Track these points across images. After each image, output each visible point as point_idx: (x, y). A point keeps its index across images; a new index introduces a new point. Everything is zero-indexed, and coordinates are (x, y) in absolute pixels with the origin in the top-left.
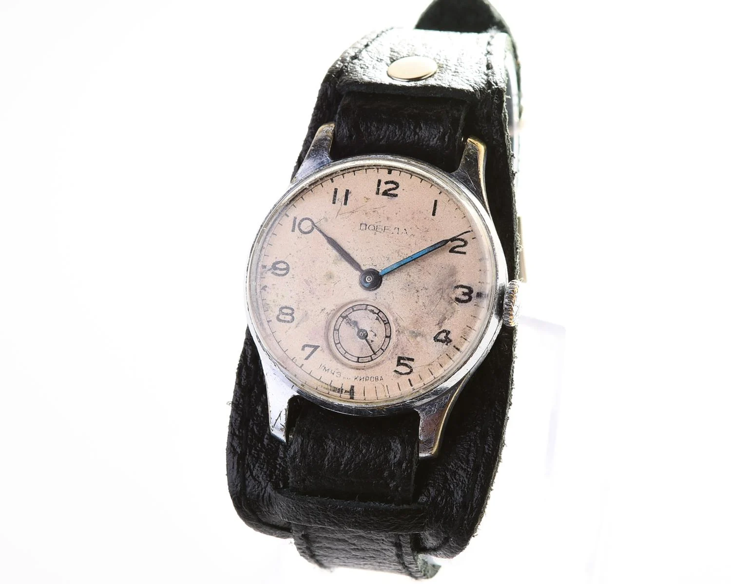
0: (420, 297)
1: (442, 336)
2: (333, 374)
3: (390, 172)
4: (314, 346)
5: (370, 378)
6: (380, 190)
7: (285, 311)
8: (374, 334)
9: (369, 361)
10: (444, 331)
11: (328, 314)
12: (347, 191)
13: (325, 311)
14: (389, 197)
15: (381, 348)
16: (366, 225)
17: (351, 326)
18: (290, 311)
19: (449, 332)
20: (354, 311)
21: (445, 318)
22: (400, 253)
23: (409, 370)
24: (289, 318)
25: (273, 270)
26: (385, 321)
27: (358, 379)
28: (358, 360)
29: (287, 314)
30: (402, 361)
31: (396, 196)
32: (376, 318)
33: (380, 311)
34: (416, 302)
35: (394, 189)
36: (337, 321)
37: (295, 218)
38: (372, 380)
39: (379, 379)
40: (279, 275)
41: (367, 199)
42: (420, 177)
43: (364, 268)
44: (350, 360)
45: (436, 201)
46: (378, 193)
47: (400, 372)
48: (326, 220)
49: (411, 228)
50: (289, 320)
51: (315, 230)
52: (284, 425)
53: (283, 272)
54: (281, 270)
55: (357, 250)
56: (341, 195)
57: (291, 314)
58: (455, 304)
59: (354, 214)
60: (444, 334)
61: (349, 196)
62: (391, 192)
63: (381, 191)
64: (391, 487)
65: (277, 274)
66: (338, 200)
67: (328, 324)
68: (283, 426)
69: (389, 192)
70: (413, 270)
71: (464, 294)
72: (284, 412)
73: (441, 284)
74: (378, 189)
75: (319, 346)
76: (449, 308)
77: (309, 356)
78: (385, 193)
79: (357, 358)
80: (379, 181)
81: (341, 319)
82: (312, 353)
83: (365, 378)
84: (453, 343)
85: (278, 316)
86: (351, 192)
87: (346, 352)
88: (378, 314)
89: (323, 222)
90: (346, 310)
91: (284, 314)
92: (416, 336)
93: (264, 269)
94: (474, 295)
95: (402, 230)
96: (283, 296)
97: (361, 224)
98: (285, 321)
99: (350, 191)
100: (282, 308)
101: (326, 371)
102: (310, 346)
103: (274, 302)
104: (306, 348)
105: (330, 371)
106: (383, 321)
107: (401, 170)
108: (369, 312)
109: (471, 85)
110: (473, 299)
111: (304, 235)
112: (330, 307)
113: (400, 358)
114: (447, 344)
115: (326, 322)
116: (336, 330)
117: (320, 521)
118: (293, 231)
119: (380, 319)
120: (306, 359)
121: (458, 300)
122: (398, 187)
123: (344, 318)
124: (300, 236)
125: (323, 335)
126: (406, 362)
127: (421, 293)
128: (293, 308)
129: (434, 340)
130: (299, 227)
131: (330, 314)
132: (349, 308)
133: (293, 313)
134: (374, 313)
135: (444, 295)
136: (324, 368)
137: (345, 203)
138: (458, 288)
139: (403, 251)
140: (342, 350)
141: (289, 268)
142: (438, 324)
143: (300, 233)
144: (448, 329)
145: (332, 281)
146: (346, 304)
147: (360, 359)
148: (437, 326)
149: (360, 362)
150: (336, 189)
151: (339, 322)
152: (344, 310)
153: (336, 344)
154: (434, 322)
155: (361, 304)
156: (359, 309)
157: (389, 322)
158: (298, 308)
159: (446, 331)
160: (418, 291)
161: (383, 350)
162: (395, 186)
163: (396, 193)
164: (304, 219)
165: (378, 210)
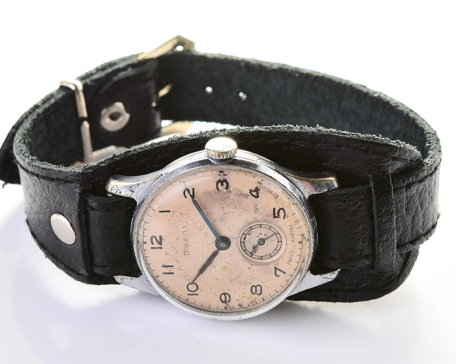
0: (229, 211)
1: (255, 194)
2: (292, 255)
3: (145, 243)
5: (292, 233)
7: (254, 291)
8: (260, 235)
9: (280, 234)
10: (251, 194)
11: (251, 265)
12: (163, 266)
13: (250, 267)
14: (162, 241)
15: (269, 229)
16: (185, 252)
17: (257, 250)
18: (254, 288)
19: (250, 190)
20: (246, 249)
21: (242, 193)
22: (201, 228)
23: (282, 210)
24: (258, 288)
25: (227, 302)
26: (250, 229)
27: (293, 240)
28: (280, 242)
29: (256, 289)
30: (276, 215)
31: (160, 237)
32: (249, 235)
33: (243, 234)
34: (233, 213)
35: (156, 238)
36: (256, 259)
37: (188, 295)
38: (293, 231)
39: (291, 227)
40: (230, 298)
41: (166, 254)
43: (216, 249)
44: (281, 247)
45: (160, 212)
46: (161, 248)
47: (283, 215)
48: (186, 276)
49: (182, 224)
50: (260, 287)
51: (195, 282)
52: (331, 273)
53: (227, 296)
54: (226, 298)
55: (204, 255)
56: (167, 270)
58: (231, 188)
59: (178, 260)
60: (253, 193)
61: (166, 265)
62: (159, 240)
63: (160, 246)
65: (230, 300)
67: (257, 264)
71: (222, 185)
72: (323, 276)
73: (218, 200)
74: (158, 248)
75: (275, 267)
76: (233, 192)
78: (160, 243)
80: (152, 248)
81: (253, 256)
82: (280, 270)
83: (292, 236)
84: (258, 186)
85: (258, 294)
86: (164, 264)
87: (276, 249)
88: (246, 235)
89: (188, 278)
90: (246, 254)
91: (256, 291)
92: (257, 209)
93: (228, 307)
94: (222, 179)
95: (184, 230)
96: (244, 294)
97: (185, 255)
98: (261, 290)
99: (163, 265)
100: (252, 293)
101: (291, 260)
102: (276, 272)
103: (249, 299)
104: (277, 275)
105: (291, 258)
106: (250, 231)
108: (245, 241)
110: (225, 179)
111: (199, 288)
112: (246, 265)
113: (274, 217)
114: (259, 190)
116: (261, 258)
118: (197, 295)
119: (249, 233)
120: (284, 273)
121: (227, 188)
122: (154, 236)
124: (200, 290)
125: (267, 265)
126: (276, 212)
127: (226, 210)
128: (251, 286)
129: (258, 198)
130: (194, 291)
131: (251, 264)
132: (245, 253)
133: (255, 286)
134: (246, 237)
135: (225, 196)
136: (289, 262)
137: (172, 266)
138: (219, 189)
139: (199, 227)
140: (275, 253)
141: (224, 293)
142: (246, 197)
143: (198, 290)
144: (249, 191)
145: (228, 266)
146: (243, 255)
147: (279, 240)
148: (248, 197)
149: (281, 240)
150: (164, 273)
151: (256, 257)
152: (247, 255)
153: (271, 257)
154: (246, 199)
155: (241, 246)
156: (245, 246)
157: (251, 227)
158: (251, 283)
159: (250, 192)
160: (226, 213)
161: (270, 228)
162: (154, 238)
163: (159, 237)
164: (188, 289)
165: (173, 246)
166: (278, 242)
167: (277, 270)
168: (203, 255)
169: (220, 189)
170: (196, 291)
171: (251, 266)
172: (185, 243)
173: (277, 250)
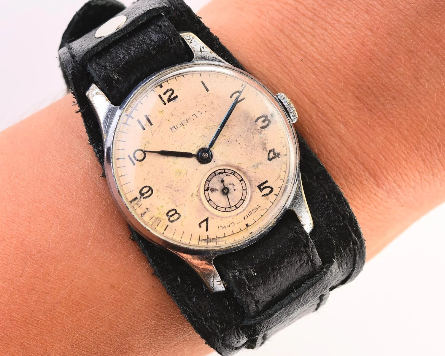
0: (241, 143)
1: (272, 155)
2: (229, 226)
3: (161, 86)
4: (205, 220)
5: (252, 212)
7: (170, 214)
8: (232, 185)
9: (243, 203)
10: (270, 152)
13: (194, 195)
14: (174, 101)
15: (243, 190)
16: (175, 127)
17: (215, 192)
18: (174, 212)
19: (273, 149)
20: (209, 181)
21: (265, 144)
23: (269, 189)
24: (176, 216)
25: (142, 197)
26: (232, 173)
27: (246, 217)
28: (236, 207)
29: (173, 215)
30: (262, 187)
31: (176, 97)
32: (226, 175)
33: (225, 169)
34: (241, 148)
35: (172, 94)
36: (205, 195)
37: (129, 156)
38: (254, 212)
39: (258, 208)
40: (149, 196)
41: (162, 112)
42: (181, 75)
43: (195, 153)
44: (231, 211)
45: (202, 82)
46: (165, 104)
47: (265, 194)
48: (149, 143)
49: (202, 108)
50: (178, 217)
51: (146, 153)
53: (150, 192)
54: (147, 192)
55: (182, 146)
56: (144, 122)
57: (176, 213)
58: (265, 131)
59: (162, 126)
60: (272, 153)
61: (150, 118)
62: (172, 97)
63: (166, 101)
65: (146, 197)
66: (145, 126)
67: (201, 200)
68: (219, 281)
69: (171, 98)
71: (264, 121)
73: (246, 126)
74: (163, 101)
75: (208, 218)
76: (261, 136)
77: (207, 228)
78: (169, 100)
79: (234, 207)
80: (160, 96)
81: (206, 192)
82: (207, 224)
83: (249, 214)
84: (282, 154)
85: (169, 219)
86: (149, 116)
87: (226, 208)
88: (225, 172)
89: (147, 145)
90: (205, 184)
91: (171, 216)
92: (257, 167)
93: (137, 200)
94: (269, 117)
95: (197, 114)
96: (162, 206)
97: (171, 129)
98: (176, 220)
99: (147, 115)
100: (168, 213)
101: (224, 228)
102: (203, 222)
103: (160, 214)
104: (202, 225)
105: (226, 226)
106: (231, 174)
107: (166, 80)
108: (218, 175)
110: (271, 120)
111: (143, 162)
112: (195, 190)
113: (259, 187)
114: (279, 157)
116: (209, 200)
118: (134, 164)
119: (228, 174)
120: (207, 230)
121: (263, 128)
122: (173, 91)
123: (207, 190)
124: (141, 164)
125: (205, 209)
126: (265, 185)
127: (240, 140)
128: (173, 208)
129: (269, 160)
130: (136, 159)
131: (198, 194)
132: (205, 182)
133: (176, 211)
134: (222, 173)
135: (253, 131)
136: (221, 227)
137: (151, 124)
139: (208, 125)
140: (222, 209)
141: (151, 188)
142: (264, 149)
143: (140, 162)
144: (271, 148)
145: (183, 175)
146: (202, 181)
147: (236, 205)
148: (264, 151)
149: (238, 207)
150: (139, 121)
151: (207, 195)
152: (204, 186)
153: (216, 209)
154: (261, 150)
155: (211, 175)
156: (212, 178)
157: (235, 172)
158: (177, 206)
159: (271, 150)
160: (237, 141)
161: (245, 190)
162: (171, 92)
163: (175, 95)
164: (134, 153)
165: (173, 113)
166: (235, 206)
167: (206, 222)
168: (180, 145)
169: (257, 122)
170: (138, 160)
171: (196, 195)
172: (183, 122)
173: (225, 210)
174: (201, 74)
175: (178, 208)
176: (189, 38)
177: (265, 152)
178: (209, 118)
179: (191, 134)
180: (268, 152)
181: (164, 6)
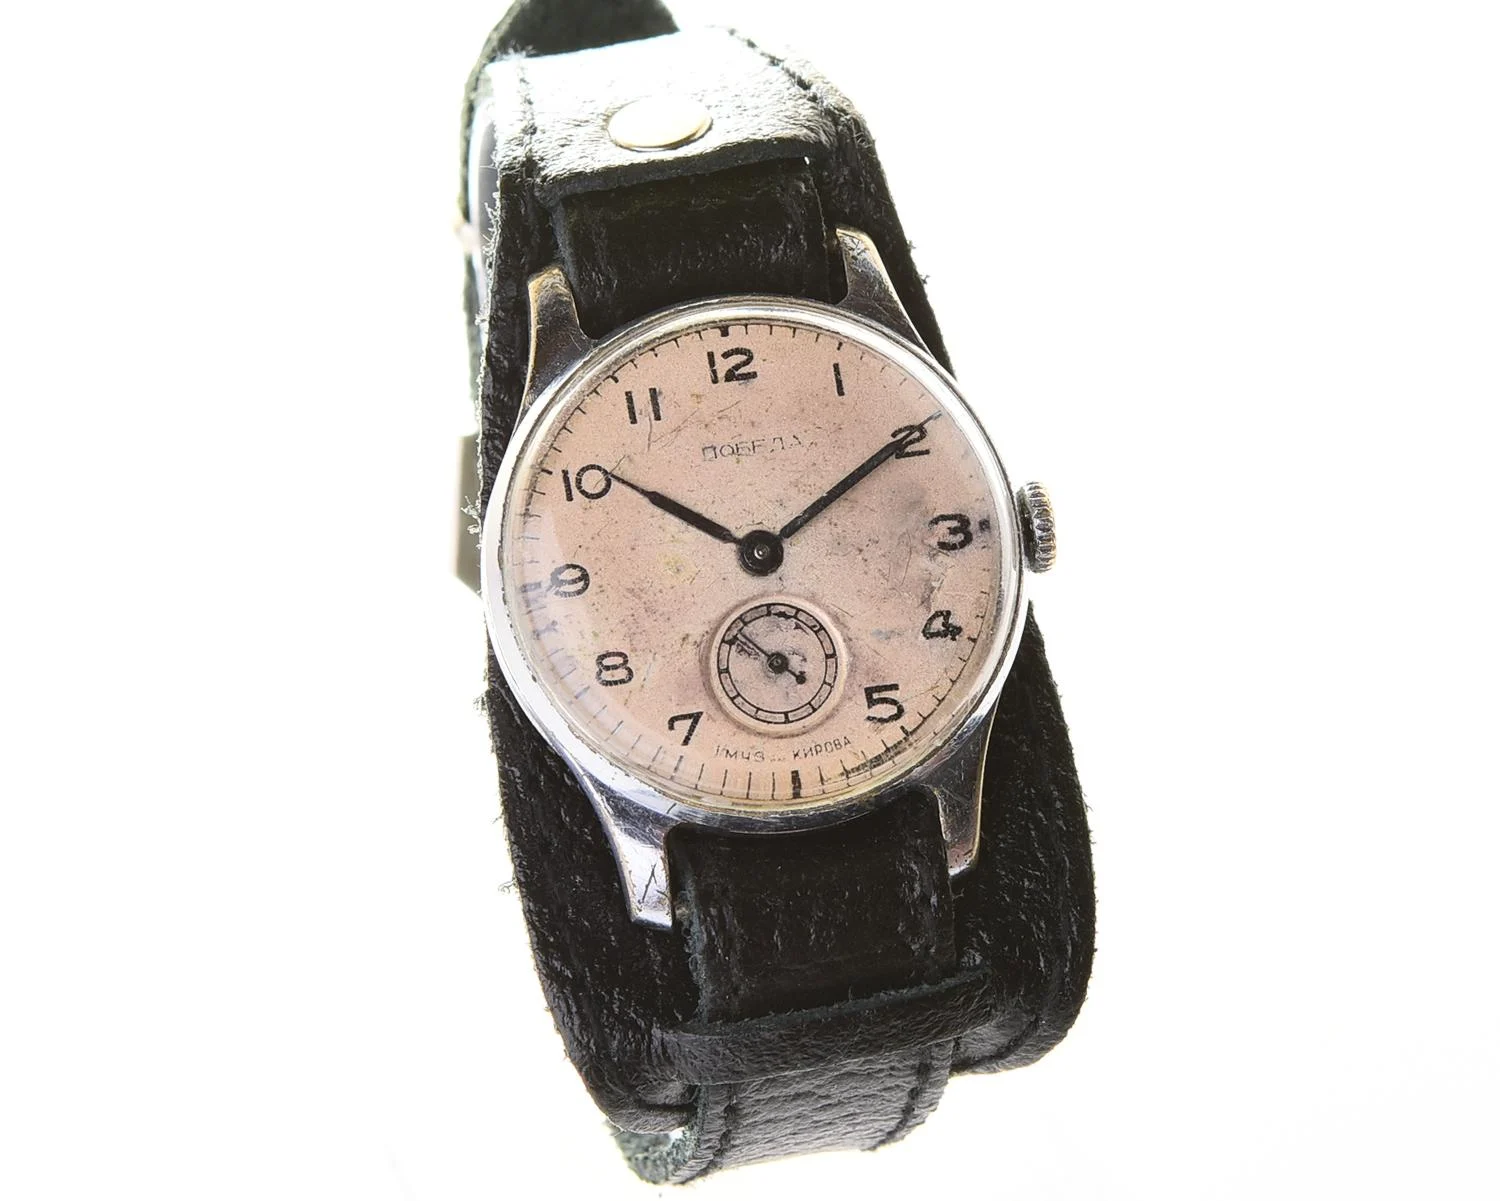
0: (869, 560)
1: (938, 625)
2: (748, 758)
3: (725, 332)
4: (691, 716)
5: (824, 748)
6: (718, 372)
7: (607, 662)
8: (802, 658)
9: (810, 714)
10: (937, 615)
11: (697, 645)
12: (653, 391)
13: (691, 639)
14: (741, 382)
15: (825, 682)
16: (715, 449)
17: (750, 655)
18: (619, 660)
19: (949, 613)
20: (746, 624)
21: (932, 590)
23: (894, 710)
24: (621, 674)
25: (554, 589)
26: (815, 626)
27: (801, 754)
28: (787, 717)
29: (615, 667)
30: (876, 696)
31: (754, 375)
32: (794, 626)
33: (798, 610)
34: (866, 573)
35: (746, 363)
36: (719, 654)
37: (565, 473)
38: (829, 749)
39: (843, 744)
40: (571, 595)
41: (697, 396)
42: (788, 324)
43: (740, 534)
45: (836, 367)
46: (715, 381)
47: (879, 716)
48: (630, 460)
49: (805, 432)
50: (624, 677)
51: (615, 484)
52: (665, 890)
53: (579, 586)
54: (570, 582)
55: (713, 502)
56: (642, 402)
57: (624, 666)
58: (945, 558)
59: (683, 433)
60: (941, 620)
61: (660, 399)
62: (743, 370)
63: (721, 375)
64: (914, 952)
65: (564, 595)
66: (641, 414)
67: (704, 661)
68: (663, 893)
69: (737, 373)
70: (836, 510)
71: (953, 531)
72: (659, 866)
73: (901, 524)
74: (714, 372)
75: (702, 713)
76: (932, 566)
77: (688, 738)
78: (730, 376)
79: (783, 716)
80: (711, 356)
81: (726, 647)
82: (692, 728)
83: (813, 749)
84: (965, 634)
85: (599, 674)
86: (660, 393)
87: (758, 709)
88: (795, 617)
89: (625, 464)
90: (730, 626)
91: (608, 668)
92: (887, 639)
93: (540, 590)
94: (973, 527)
95: (789, 440)
96: (595, 634)
97: (703, 450)
98: (616, 683)
99: (657, 390)
100: (602, 657)
101: (731, 756)
102: (685, 717)
103: (580, 650)
104: (676, 724)
105: (739, 754)
106: (811, 628)
107: (746, 322)
108: (774, 618)
109: (802, 125)
110: (974, 537)
111: (595, 502)
112: (697, 631)
113: (869, 692)
114: (953, 639)
115: (700, 661)
116: (724, 671)
117: (785, 1063)
118: (570, 498)
119: (803, 626)
120: (685, 743)
121: (944, 546)
122: (750, 359)
124: (588, 505)
125: (703, 688)
126: (886, 695)
127: (869, 552)
128: (623, 651)
129: (925, 636)
130: (579, 488)
131: (701, 643)
132: (734, 622)
133: (626, 662)
134: (788, 617)
135: (915, 543)
136: (725, 752)
137: (658, 418)
138: (937, 523)
139: (805, 480)
140: (747, 707)
141: (587, 575)
142: (923, 602)
143: (587, 500)
144: (944, 608)
145: (683, 575)
146: (727, 615)
147: (789, 714)
149: (792, 722)
150: (629, 395)
151: (724, 654)
152: (726, 628)
153: (732, 699)
154: (917, 601)
155: (756, 608)
156: (757, 618)
157: (822, 628)
158: (634, 650)
159: (942, 613)
160: (861, 551)
161: (829, 684)
162: (744, 358)
163: (752, 370)
164: (584, 470)
165: (726, 412)
166: (786, 713)
167: (691, 720)
168: (710, 500)
169: (935, 526)
171: (696, 642)
172: (742, 446)
173: (757, 712)
174: (840, 344)
175: (633, 655)
176: (854, 246)
177: (922, 610)
178: (815, 464)
179: (750, 485)
180: (933, 612)
181: (821, 142)
